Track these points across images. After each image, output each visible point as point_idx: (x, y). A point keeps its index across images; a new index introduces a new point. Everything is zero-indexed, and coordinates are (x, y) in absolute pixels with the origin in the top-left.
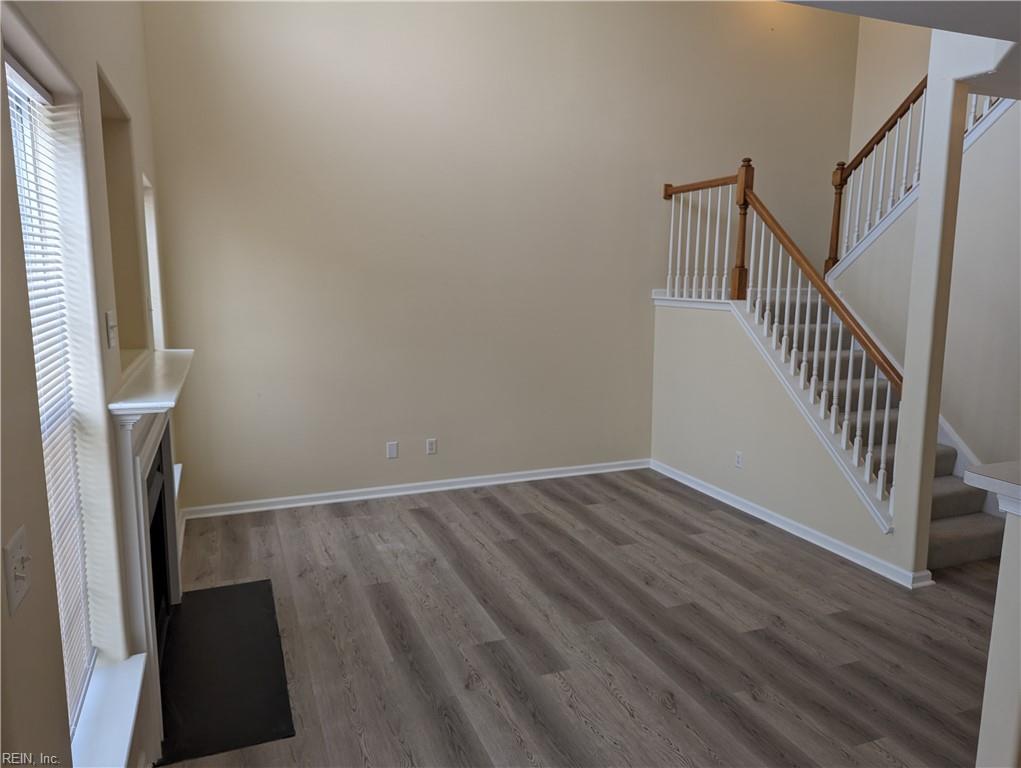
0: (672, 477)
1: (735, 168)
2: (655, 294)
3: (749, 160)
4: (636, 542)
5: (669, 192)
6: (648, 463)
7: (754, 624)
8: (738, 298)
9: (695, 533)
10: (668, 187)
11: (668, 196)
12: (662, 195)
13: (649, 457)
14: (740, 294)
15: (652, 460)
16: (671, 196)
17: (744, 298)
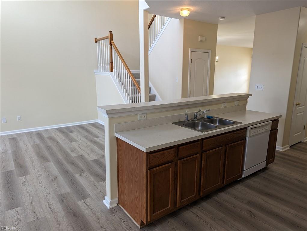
0: (102, 124)
1: (108, 34)
2: (95, 71)
3: (111, 32)
4: (77, 141)
5: (96, 41)
6: (97, 121)
7: (95, 158)
8: (112, 72)
9: (97, 138)
10: (96, 39)
11: (96, 42)
12: (94, 41)
13: (97, 119)
14: (112, 71)
15: (98, 120)
16: (97, 42)
17: (113, 72)
